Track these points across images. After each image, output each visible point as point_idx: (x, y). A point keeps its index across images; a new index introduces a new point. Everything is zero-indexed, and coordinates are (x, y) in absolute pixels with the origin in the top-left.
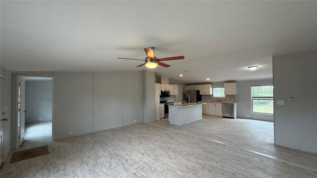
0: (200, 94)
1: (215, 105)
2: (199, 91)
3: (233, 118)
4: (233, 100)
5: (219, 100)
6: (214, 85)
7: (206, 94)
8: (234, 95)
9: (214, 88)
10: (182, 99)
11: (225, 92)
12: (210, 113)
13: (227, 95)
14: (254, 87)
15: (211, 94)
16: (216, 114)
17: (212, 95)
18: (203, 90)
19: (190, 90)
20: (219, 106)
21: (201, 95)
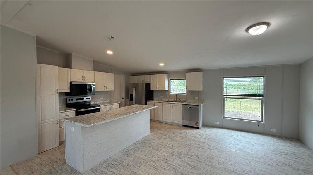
0: (152, 89)
1: (172, 107)
2: (150, 84)
3: (198, 128)
4: (197, 98)
5: (177, 99)
6: (172, 75)
7: (160, 89)
8: (199, 91)
9: (171, 80)
10: (124, 97)
11: (186, 86)
12: (164, 120)
13: (189, 91)
14: (228, 79)
15: (166, 89)
16: (173, 121)
17: (168, 91)
18: (155, 83)
19: (137, 82)
20: (178, 108)
21: (153, 91)
